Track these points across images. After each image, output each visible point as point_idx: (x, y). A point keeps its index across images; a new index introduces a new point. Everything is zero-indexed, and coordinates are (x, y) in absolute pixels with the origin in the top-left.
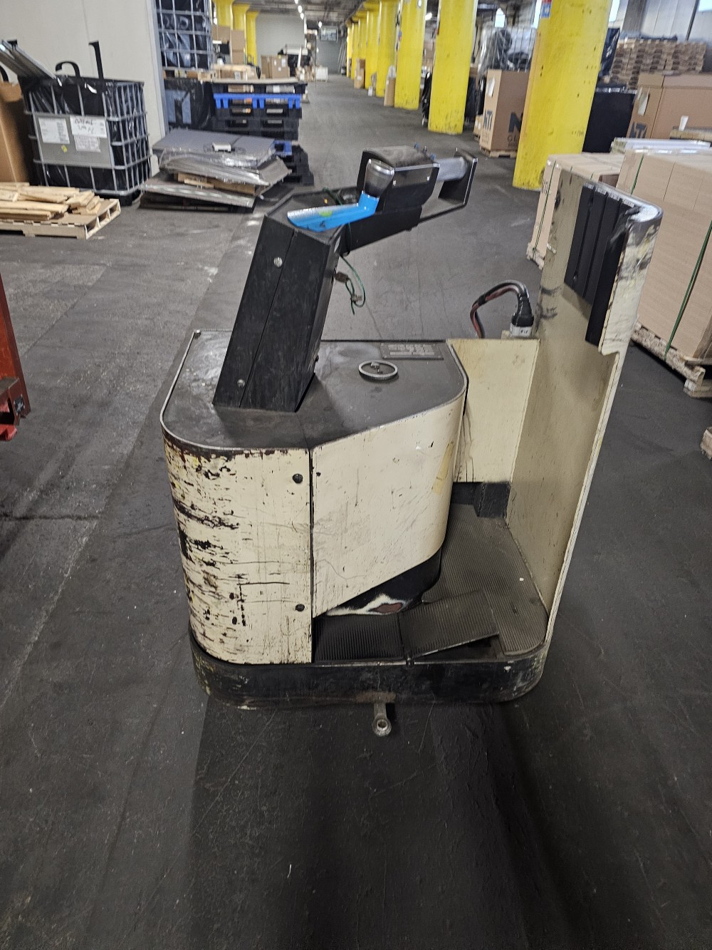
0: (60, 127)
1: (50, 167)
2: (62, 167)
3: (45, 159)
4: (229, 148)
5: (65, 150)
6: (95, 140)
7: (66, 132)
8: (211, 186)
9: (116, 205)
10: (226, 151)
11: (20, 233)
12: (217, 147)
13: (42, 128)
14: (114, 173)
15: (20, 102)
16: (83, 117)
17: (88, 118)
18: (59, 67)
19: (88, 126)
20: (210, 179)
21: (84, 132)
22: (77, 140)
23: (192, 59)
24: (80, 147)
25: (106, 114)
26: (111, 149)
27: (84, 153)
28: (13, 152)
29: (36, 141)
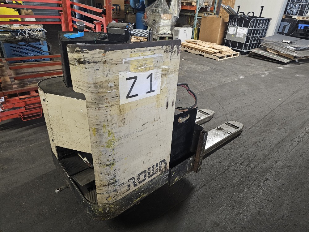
0: (234, 30)
1: (227, 40)
2: (230, 41)
3: (227, 38)
4: (289, 42)
5: (233, 36)
6: (242, 34)
7: (235, 31)
8: (277, 54)
9: (238, 54)
10: (287, 43)
11: (203, 56)
12: (284, 41)
13: (230, 29)
14: (244, 44)
15: (227, 22)
16: (242, 28)
17: (243, 28)
18: (249, 13)
19: (242, 30)
20: (278, 52)
21: (240, 32)
22: (237, 34)
23: (297, 12)
24: (237, 36)
25: (249, 27)
26: (246, 37)
27: (238, 38)
28: (220, 35)
29: (227, 33)
